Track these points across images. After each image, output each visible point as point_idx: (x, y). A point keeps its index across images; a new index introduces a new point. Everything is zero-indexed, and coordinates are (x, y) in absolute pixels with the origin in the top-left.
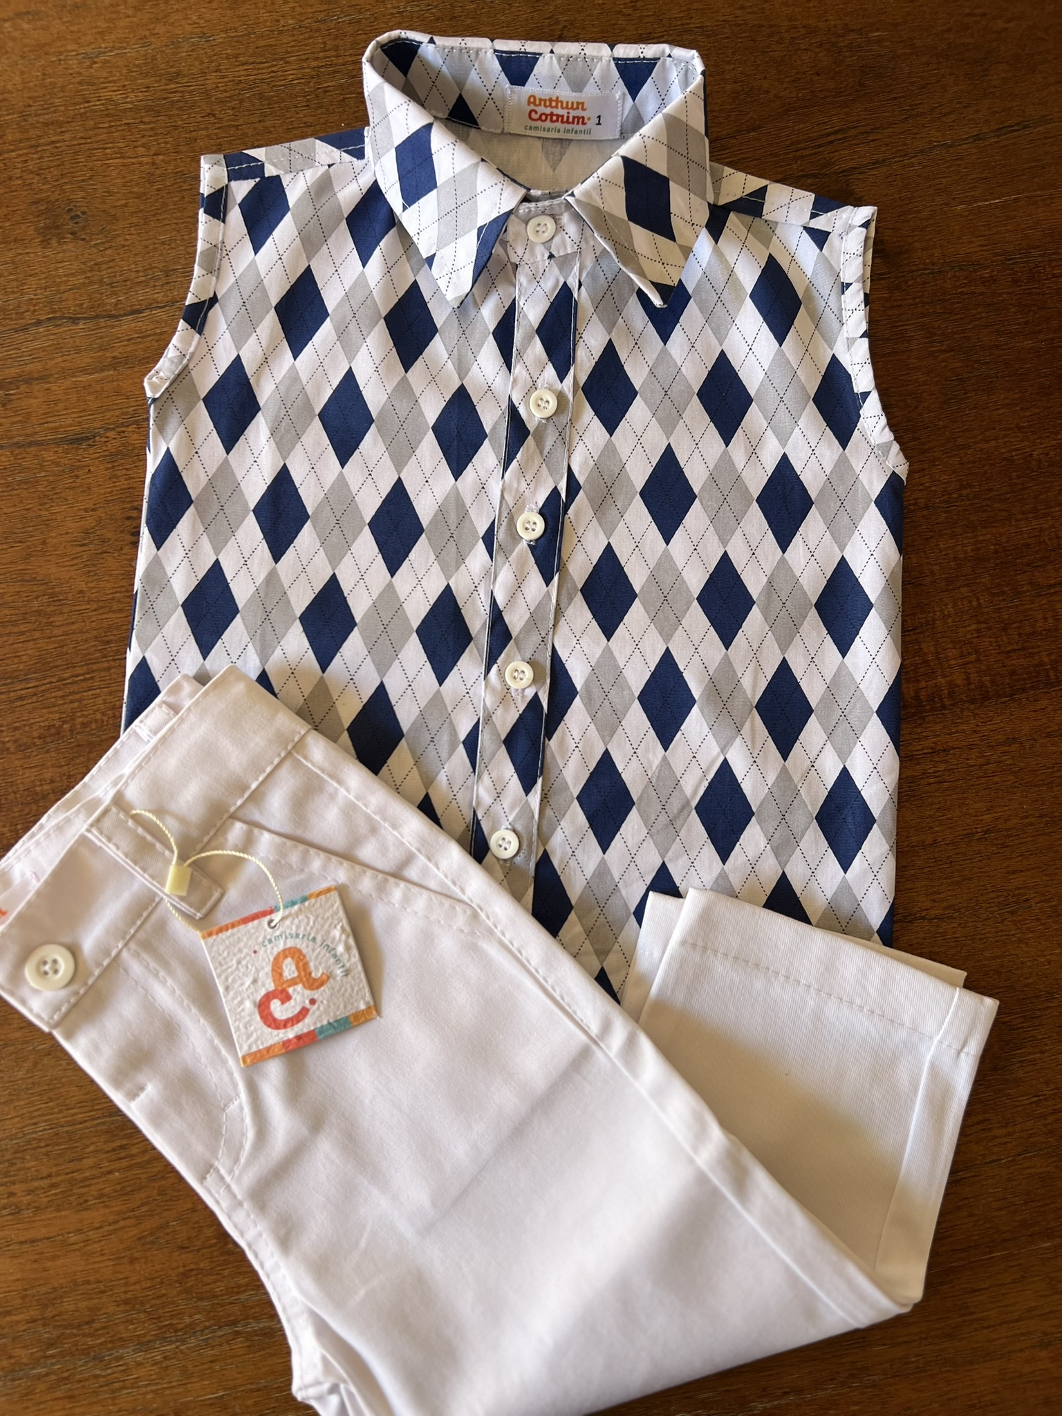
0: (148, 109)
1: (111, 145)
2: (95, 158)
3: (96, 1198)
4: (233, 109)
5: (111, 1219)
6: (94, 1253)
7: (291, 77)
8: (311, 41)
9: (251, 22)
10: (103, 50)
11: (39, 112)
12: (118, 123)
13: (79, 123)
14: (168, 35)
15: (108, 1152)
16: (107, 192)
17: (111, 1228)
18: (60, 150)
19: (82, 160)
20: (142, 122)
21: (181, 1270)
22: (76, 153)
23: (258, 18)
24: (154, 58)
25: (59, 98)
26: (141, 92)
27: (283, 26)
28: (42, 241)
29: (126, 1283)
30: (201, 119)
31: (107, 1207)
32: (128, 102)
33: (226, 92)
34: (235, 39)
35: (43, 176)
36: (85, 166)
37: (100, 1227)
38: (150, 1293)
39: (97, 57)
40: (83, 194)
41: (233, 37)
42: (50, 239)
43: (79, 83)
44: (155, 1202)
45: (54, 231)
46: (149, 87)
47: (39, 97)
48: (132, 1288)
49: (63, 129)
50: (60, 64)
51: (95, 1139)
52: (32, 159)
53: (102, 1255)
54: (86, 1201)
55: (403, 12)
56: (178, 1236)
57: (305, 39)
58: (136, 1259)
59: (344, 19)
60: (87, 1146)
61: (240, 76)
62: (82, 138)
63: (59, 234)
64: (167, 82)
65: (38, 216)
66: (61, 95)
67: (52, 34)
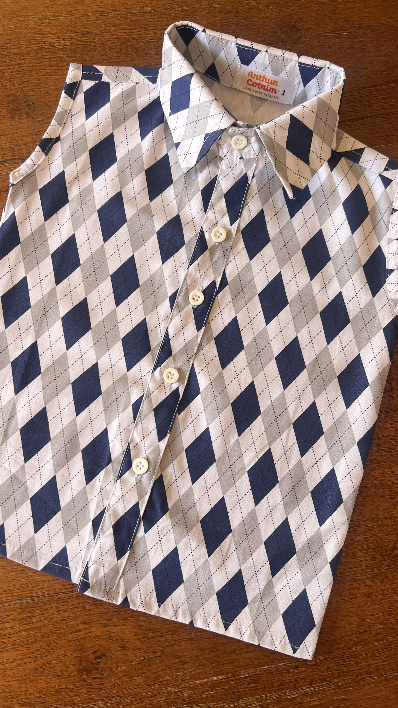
0: (71, 50)
1: (50, 68)
2: (41, 74)
3: (12, 646)
4: (117, 53)
5: (19, 657)
6: (9, 676)
7: (149, 38)
8: (160, 19)
9: (128, 7)
10: (48, 16)
11: (12, 47)
12: (54, 56)
13: (33, 55)
14: (83, 11)
15: (19, 620)
16: (47, 93)
17: (19, 662)
18: (22, 68)
19: (34, 75)
20: (67, 56)
21: (57, 688)
22: (31, 71)
23: (133, 5)
24: (75, 23)
25: (23, 40)
26: (68, 40)
27: (146, 10)
28: (10, 117)
29: (26, 693)
30: (100, 57)
31: (18, 651)
32: (60, 46)
33: (114, 43)
34: (119, 16)
35: (12, 82)
36: (36, 78)
37: (14, 662)
38: (38, 700)
39: (45, 19)
40: (34, 93)
41: (118, 14)
42: (14, 116)
43: (34, 33)
44: (44, 650)
45: (17, 112)
46: (72, 38)
47: (12, 39)
48: (29, 697)
49: (25, 57)
50: (24, 22)
51: (12, 612)
52: (7, 73)
53: (13, 677)
54: (6, 647)
55: (210, 7)
56: (56, 669)
57: (157, 18)
58: (32, 681)
59: (179, 9)
60: (8, 616)
61: (121, 36)
62: (34, 63)
63: (20, 114)
64: (82, 36)
65: (9, 103)
66: (24, 39)
67: (21, 6)
